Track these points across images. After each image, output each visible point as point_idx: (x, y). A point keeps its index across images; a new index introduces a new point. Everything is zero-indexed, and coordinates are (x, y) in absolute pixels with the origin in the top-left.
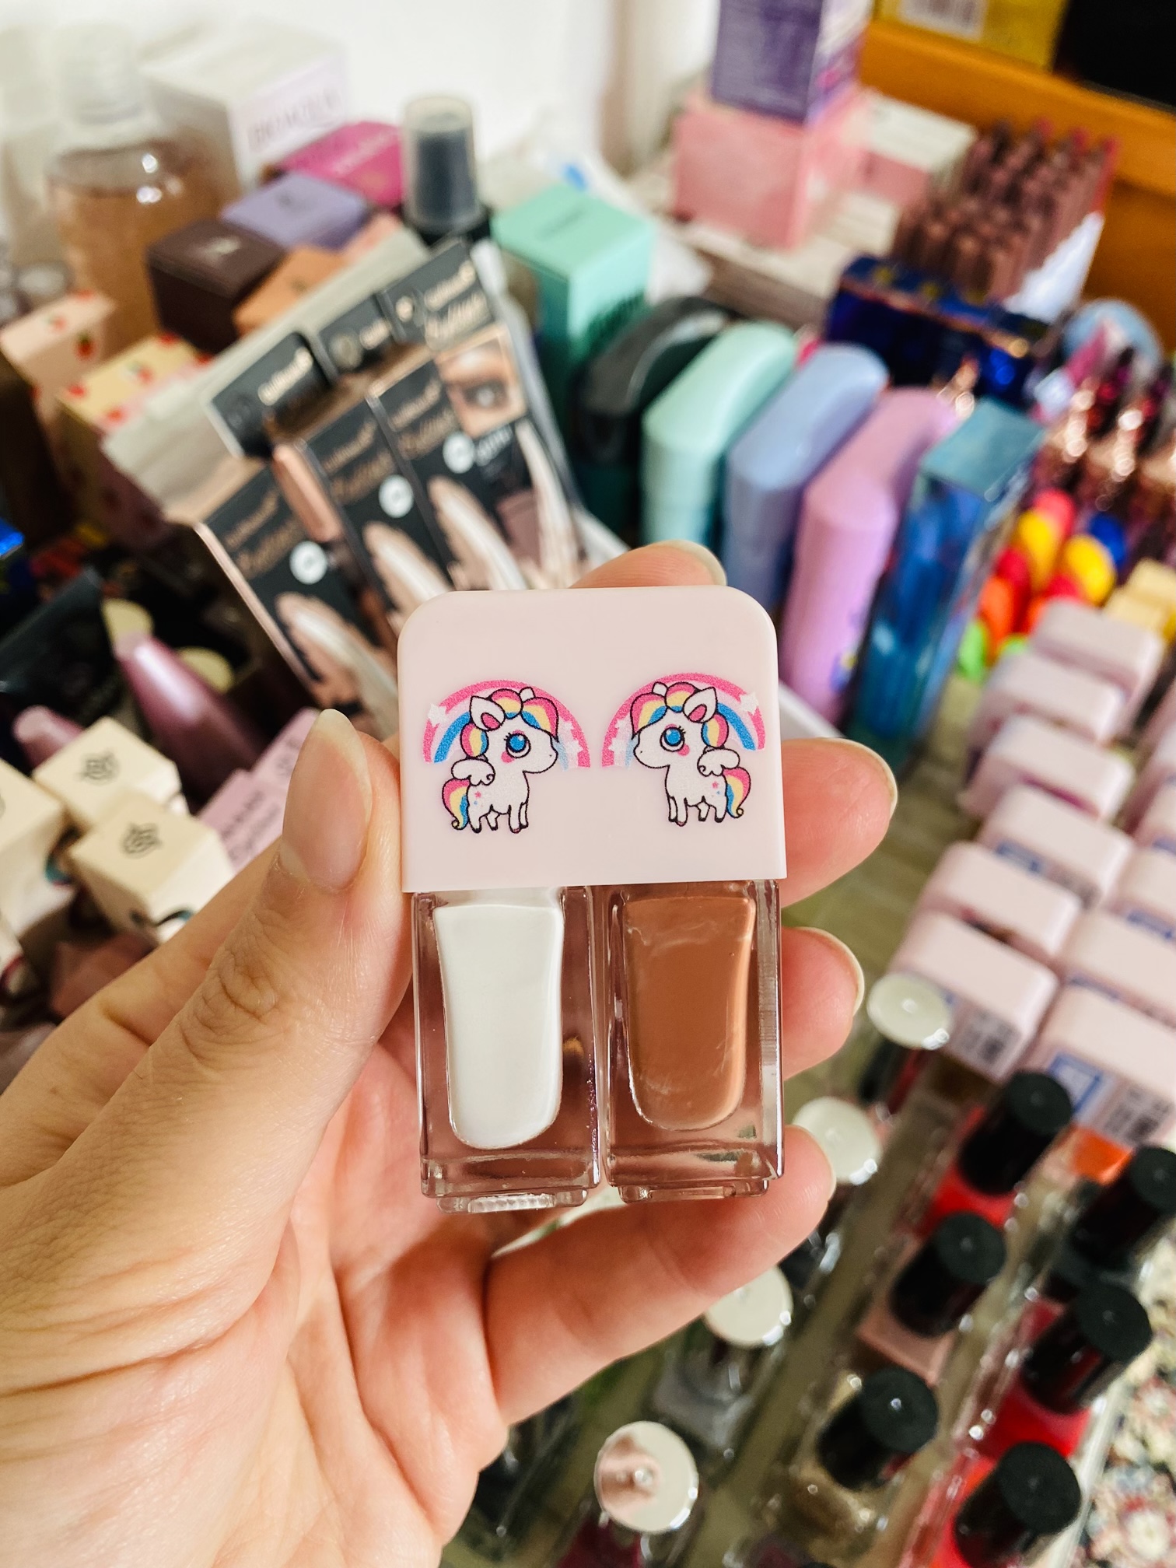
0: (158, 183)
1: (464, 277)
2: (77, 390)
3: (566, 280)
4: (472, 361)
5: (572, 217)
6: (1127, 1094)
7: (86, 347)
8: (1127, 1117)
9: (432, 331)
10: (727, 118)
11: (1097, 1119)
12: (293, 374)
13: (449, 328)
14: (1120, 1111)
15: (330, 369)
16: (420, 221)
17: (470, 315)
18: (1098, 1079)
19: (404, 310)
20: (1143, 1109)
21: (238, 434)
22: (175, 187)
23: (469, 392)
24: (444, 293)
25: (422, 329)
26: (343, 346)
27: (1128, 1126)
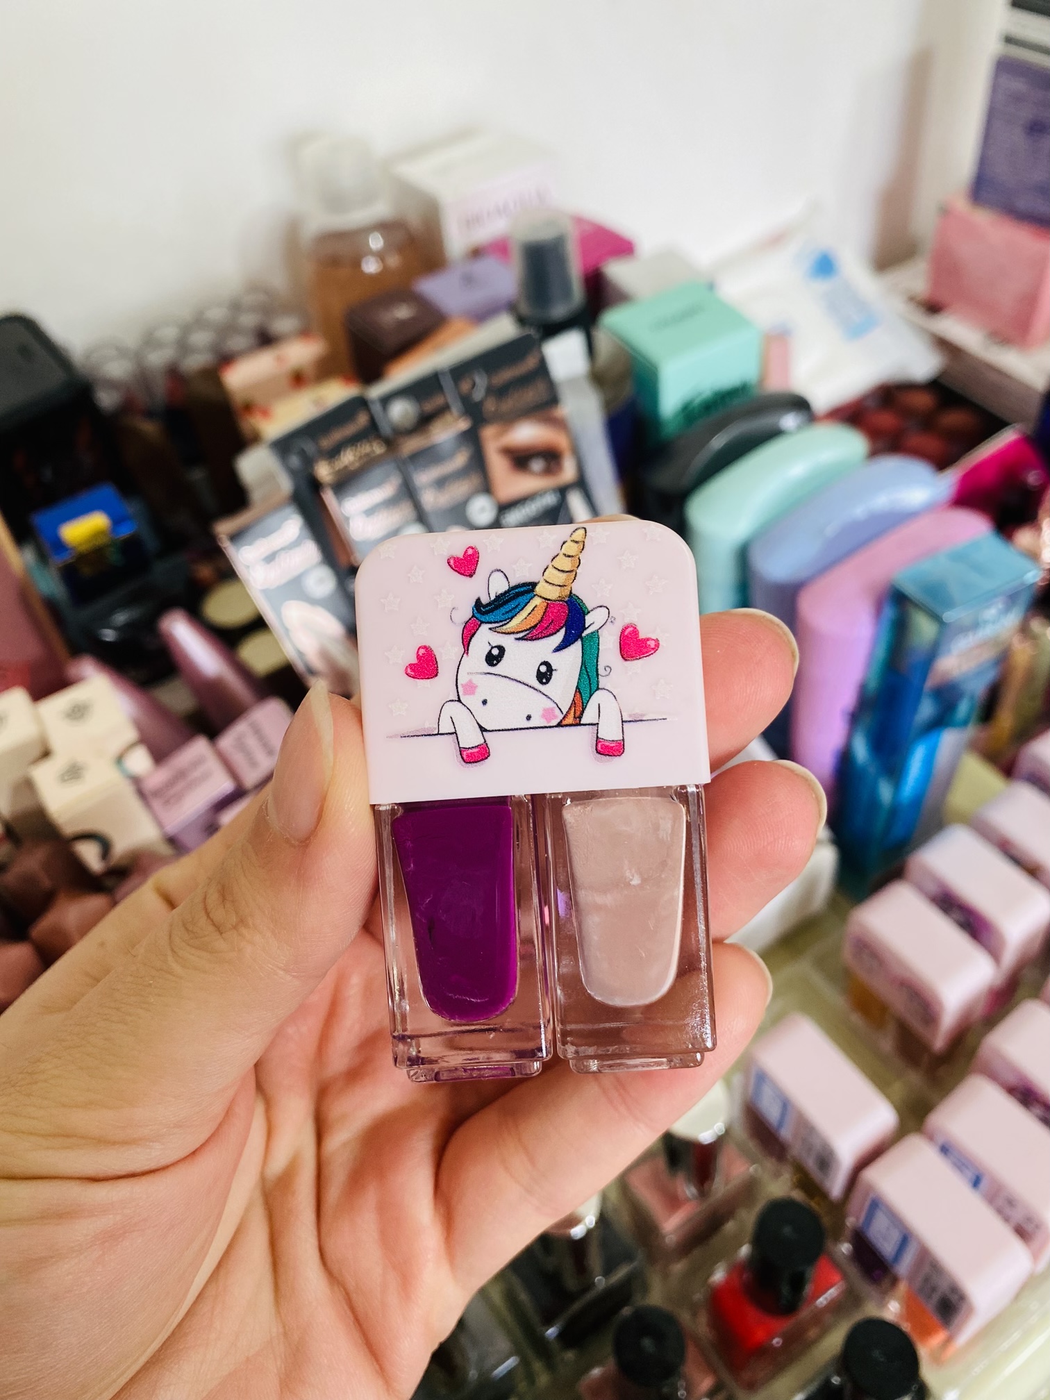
0: (380, 256)
1: (530, 363)
2: (266, 413)
3: (656, 369)
4: (527, 433)
5: (689, 313)
6: (929, 1266)
7: (298, 379)
8: (934, 1289)
9: (490, 406)
10: (984, 219)
11: (911, 1279)
12: (350, 430)
13: (508, 404)
14: (927, 1280)
15: (386, 429)
16: (525, 309)
17: (531, 395)
18: (906, 1238)
19: (465, 386)
20: (943, 1287)
21: (293, 473)
22: (394, 261)
23: (520, 459)
24: (506, 375)
25: (481, 403)
26: (400, 411)
27: (936, 1298)
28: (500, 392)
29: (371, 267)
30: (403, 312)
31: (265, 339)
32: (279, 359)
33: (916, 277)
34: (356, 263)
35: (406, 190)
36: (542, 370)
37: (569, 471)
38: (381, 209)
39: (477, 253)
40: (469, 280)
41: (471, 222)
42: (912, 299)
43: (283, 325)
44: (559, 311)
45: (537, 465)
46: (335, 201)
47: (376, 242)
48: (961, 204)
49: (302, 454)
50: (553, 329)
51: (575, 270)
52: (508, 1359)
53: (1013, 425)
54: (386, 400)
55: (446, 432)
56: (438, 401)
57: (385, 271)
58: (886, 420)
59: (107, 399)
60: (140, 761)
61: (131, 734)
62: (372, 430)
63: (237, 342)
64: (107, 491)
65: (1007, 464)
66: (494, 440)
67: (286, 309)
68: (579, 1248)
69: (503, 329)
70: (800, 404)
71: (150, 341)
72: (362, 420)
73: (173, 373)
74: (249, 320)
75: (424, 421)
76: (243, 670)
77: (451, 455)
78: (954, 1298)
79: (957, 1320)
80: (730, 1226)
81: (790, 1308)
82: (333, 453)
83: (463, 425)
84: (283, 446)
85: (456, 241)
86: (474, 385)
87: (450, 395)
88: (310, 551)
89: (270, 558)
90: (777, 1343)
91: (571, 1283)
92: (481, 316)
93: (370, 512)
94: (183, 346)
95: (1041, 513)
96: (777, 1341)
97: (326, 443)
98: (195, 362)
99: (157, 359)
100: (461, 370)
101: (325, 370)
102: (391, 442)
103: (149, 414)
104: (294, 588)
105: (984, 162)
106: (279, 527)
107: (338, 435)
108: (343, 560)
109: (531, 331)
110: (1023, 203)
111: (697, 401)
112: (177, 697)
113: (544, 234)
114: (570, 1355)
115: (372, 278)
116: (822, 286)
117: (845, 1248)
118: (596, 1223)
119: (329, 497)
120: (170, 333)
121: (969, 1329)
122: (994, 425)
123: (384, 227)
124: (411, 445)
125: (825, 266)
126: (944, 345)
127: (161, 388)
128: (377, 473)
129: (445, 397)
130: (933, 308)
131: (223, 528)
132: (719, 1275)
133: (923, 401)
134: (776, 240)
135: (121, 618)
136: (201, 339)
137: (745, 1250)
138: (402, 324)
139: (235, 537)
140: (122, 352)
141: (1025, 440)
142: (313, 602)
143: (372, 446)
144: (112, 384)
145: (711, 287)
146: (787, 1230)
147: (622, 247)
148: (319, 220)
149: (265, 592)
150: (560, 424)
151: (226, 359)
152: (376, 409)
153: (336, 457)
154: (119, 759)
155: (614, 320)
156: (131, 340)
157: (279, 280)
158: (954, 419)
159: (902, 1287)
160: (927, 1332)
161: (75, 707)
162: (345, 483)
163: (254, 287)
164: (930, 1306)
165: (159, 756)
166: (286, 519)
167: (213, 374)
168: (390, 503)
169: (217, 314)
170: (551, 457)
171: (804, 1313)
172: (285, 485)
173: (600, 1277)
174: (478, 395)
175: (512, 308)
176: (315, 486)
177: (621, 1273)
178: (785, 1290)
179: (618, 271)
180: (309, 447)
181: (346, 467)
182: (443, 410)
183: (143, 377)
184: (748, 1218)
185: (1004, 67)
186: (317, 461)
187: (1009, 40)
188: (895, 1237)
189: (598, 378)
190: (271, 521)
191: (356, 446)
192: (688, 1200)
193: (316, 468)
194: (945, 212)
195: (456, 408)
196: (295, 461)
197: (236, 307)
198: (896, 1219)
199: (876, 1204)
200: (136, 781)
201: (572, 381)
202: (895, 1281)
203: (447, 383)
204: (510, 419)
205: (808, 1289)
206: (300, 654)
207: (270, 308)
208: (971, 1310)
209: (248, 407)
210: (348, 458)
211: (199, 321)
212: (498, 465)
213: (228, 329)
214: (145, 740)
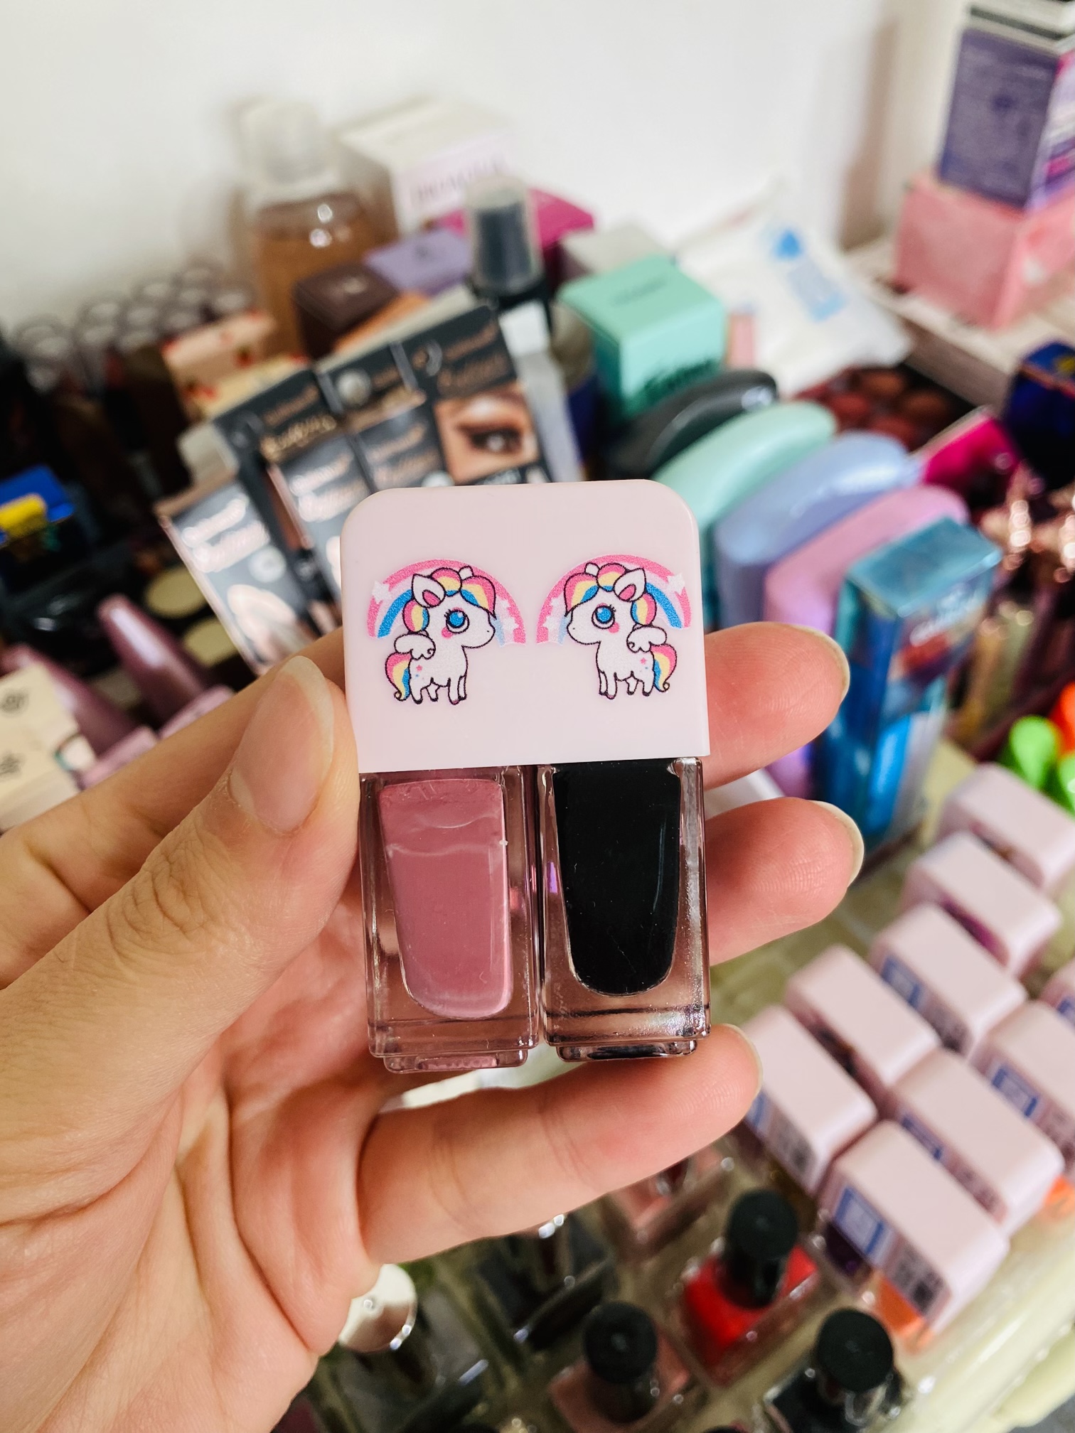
1: (487, 336)
2: (210, 392)
3: (618, 344)
4: (484, 410)
5: (652, 287)
6: (905, 1253)
7: (245, 358)
8: (909, 1276)
9: (446, 381)
10: (951, 198)
11: (886, 1268)
12: (298, 405)
13: (466, 379)
14: (903, 1267)
15: (336, 406)
16: (481, 281)
17: (489, 369)
18: (881, 1226)
19: (419, 360)
20: (919, 1273)
21: (238, 451)
22: (344, 234)
23: (478, 437)
24: (464, 347)
25: (436, 378)
26: (351, 386)
27: (911, 1286)
28: (456, 366)
29: (320, 240)
30: (354, 287)
31: (209, 316)
32: (224, 337)
33: (882, 258)
34: (305, 235)
35: (356, 160)
36: (499, 343)
37: (528, 450)
38: (329, 180)
39: (431, 226)
40: (422, 254)
41: (425, 193)
42: (878, 280)
43: (228, 301)
44: (516, 283)
45: (496, 443)
46: (281, 170)
47: (325, 214)
48: (928, 182)
49: (248, 431)
50: (510, 302)
51: (534, 241)
52: (477, 1362)
53: (980, 407)
54: (336, 375)
55: (400, 406)
56: (390, 376)
57: (335, 244)
58: (854, 403)
59: (41, 378)
60: (80, 754)
61: (70, 726)
62: (322, 406)
63: (180, 320)
64: (43, 474)
65: (975, 448)
66: (450, 417)
67: (232, 283)
68: (547, 1247)
69: (458, 301)
70: (766, 381)
71: (86, 317)
72: (311, 395)
73: (112, 351)
74: (192, 297)
75: (377, 396)
76: (189, 660)
77: (404, 432)
78: (931, 1285)
79: (933, 1306)
80: (702, 1222)
81: (763, 1300)
82: (280, 430)
83: (418, 400)
84: (228, 423)
85: (409, 213)
86: (428, 358)
87: (403, 370)
88: (257, 534)
89: (216, 540)
90: (752, 1336)
91: (540, 1282)
92: (433, 290)
93: (320, 491)
94: (122, 324)
95: (1010, 496)
96: (751, 1335)
97: (274, 418)
98: (135, 340)
99: (95, 337)
100: (414, 343)
101: (272, 347)
102: (341, 419)
103: (88, 394)
104: (241, 572)
105: (950, 138)
106: (224, 507)
107: (285, 411)
108: (293, 545)
109: (488, 304)
110: (990, 181)
111: (660, 379)
112: (120, 690)
113: (500, 202)
114: (540, 1358)
115: (321, 251)
116: (788, 266)
117: (817, 1241)
118: (565, 1221)
119: (276, 476)
120: (108, 310)
121: (945, 1315)
122: (960, 407)
123: (332, 198)
124: (362, 421)
125: (790, 245)
126: (913, 328)
127: (100, 369)
128: (326, 451)
129: (397, 370)
130: (900, 288)
131: (165, 509)
132: (692, 1271)
133: (890, 384)
134: (739, 219)
135: (58, 606)
136: (141, 316)
137: (717, 1246)
138: (353, 298)
139: (178, 518)
140: (57, 329)
141: (993, 423)
142: (261, 586)
143: (321, 422)
144: (47, 363)
145: (674, 260)
146: (761, 1222)
147: (582, 221)
148: (264, 192)
149: (211, 576)
150: (519, 400)
151: (169, 337)
152: (326, 383)
153: (283, 434)
154: (58, 753)
155: (574, 294)
156: (67, 317)
157: (223, 256)
158: (922, 402)
159: (877, 1277)
160: (902, 1320)
161: (9, 697)
162: (294, 461)
163: (197, 262)
164: (906, 1294)
165: (101, 749)
166: (232, 498)
167: (155, 351)
168: (341, 482)
169: (158, 290)
170: (510, 435)
171: (779, 1306)
172: (230, 463)
173: (570, 1277)
174: (433, 369)
175: (468, 280)
176: (262, 464)
177: (591, 1272)
178: (759, 1284)
179: (577, 245)
180: (254, 422)
181: (294, 445)
182: (396, 385)
183: (80, 356)
184: (720, 1213)
185: (971, 40)
186: (263, 439)
187: (975, 12)
188: (870, 1226)
189: (559, 353)
190: (216, 501)
191: (304, 422)
192: (659, 1196)
193: (262, 445)
194: (911, 190)
195: (410, 382)
196: (240, 438)
197: (178, 282)
198: (870, 1208)
199: (849, 1195)
200: (78, 777)
201: (531, 356)
202: (869, 1270)
203: (400, 356)
204: (466, 395)
205: (782, 1282)
206: (249, 641)
207: (213, 284)
208: (948, 1295)
209: (192, 387)
210: (297, 435)
211: (139, 298)
212: (455, 443)
213: (170, 305)
214: (84, 731)
